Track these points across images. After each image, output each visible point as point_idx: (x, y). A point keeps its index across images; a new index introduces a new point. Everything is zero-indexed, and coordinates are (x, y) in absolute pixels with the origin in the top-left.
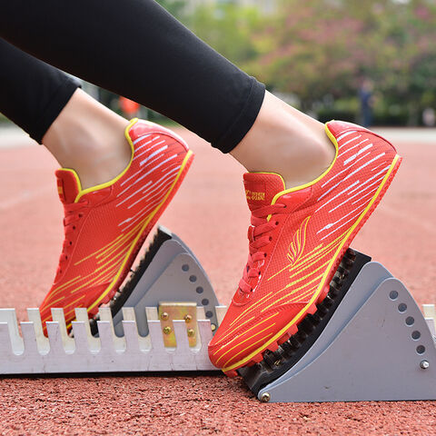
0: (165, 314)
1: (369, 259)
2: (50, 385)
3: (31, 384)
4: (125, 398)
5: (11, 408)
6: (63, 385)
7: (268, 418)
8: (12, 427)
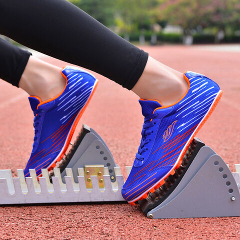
0: (88, 171)
1: (204, 145)
2: (27, 210)
3: (18, 210)
4: (65, 217)
5: (7, 224)
6: (34, 210)
7: (136, 228)
8: (7, 234)
